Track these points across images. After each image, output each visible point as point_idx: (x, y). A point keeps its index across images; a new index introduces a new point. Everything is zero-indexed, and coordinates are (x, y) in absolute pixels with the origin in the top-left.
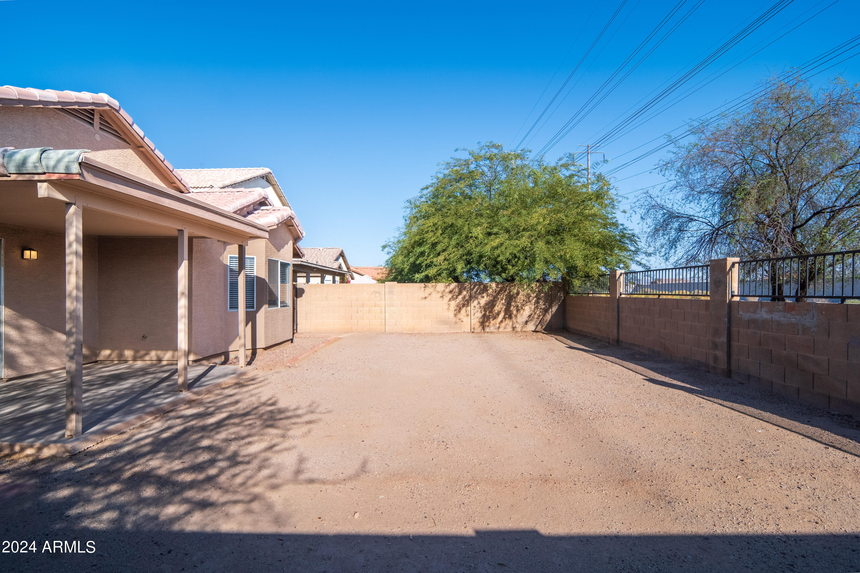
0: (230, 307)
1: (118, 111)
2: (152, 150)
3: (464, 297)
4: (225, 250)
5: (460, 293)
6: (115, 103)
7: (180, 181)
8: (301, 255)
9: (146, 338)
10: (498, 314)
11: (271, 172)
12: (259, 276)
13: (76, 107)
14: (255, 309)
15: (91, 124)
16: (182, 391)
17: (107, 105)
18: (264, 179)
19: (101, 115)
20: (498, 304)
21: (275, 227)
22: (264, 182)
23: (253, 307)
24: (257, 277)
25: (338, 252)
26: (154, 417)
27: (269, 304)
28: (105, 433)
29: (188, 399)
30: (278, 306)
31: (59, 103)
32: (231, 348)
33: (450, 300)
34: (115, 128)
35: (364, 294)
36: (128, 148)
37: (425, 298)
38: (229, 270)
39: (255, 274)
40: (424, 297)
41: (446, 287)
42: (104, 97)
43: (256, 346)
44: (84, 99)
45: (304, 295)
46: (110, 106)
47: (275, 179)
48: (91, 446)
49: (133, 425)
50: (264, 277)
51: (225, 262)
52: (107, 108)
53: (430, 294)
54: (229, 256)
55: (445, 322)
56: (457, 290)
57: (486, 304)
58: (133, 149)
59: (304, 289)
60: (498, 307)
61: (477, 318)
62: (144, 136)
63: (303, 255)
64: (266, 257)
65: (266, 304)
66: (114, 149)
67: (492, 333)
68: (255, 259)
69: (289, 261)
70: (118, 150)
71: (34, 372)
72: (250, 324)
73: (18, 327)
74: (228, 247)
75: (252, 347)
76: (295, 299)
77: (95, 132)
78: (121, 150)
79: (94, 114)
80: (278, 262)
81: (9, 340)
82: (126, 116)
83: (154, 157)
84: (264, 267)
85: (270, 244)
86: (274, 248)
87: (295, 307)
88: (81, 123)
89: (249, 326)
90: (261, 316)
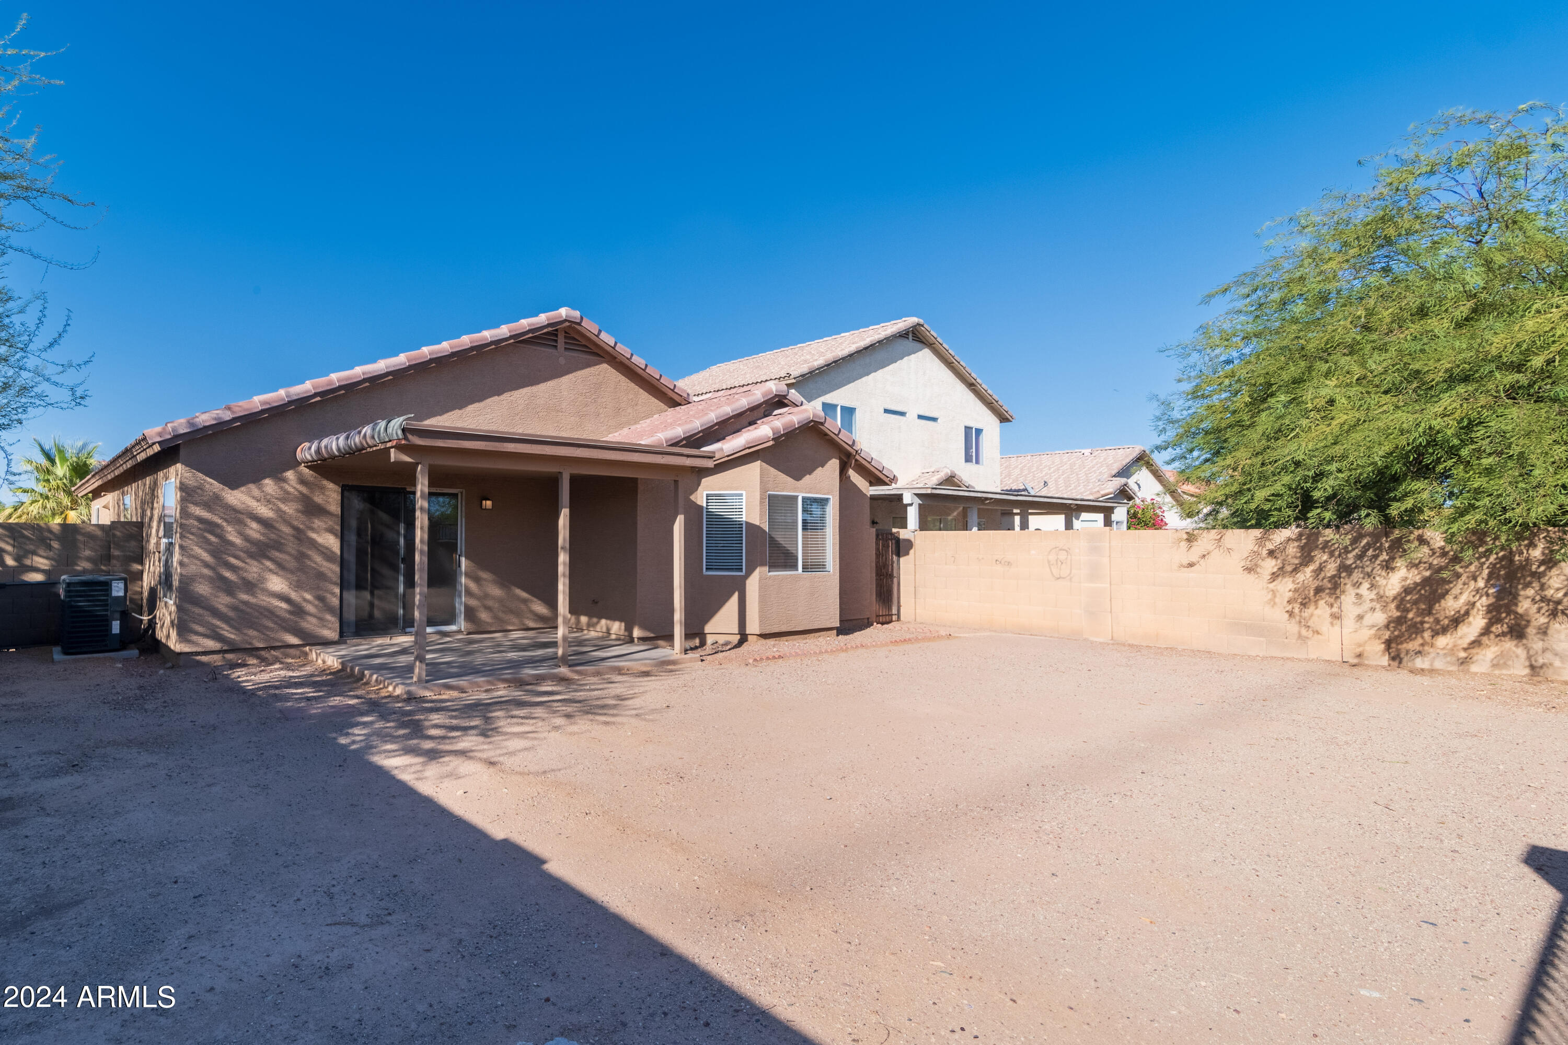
0: (707, 569)
1: (579, 324)
2: (627, 358)
3: (1320, 569)
4: (699, 485)
5: (1306, 558)
6: (576, 314)
7: (673, 390)
8: (887, 480)
9: (597, 603)
10: (1457, 621)
11: (921, 321)
12: (750, 521)
13: (531, 335)
14: (743, 573)
15: (556, 347)
16: (560, 666)
17: (566, 321)
18: (908, 338)
19: (566, 332)
20: (1455, 591)
21: (771, 443)
22: (909, 343)
23: (741, 570)
24: (747, 523)
25: (1127, 456)
26: (506, 685)
27: (770, 567)
28: (449, 687)
29: (562, 675)
30: (797, 570)
31: (511, 337)
32: (708, 628)
33: (1274, 576)
34: (584, 343)
35: (1033, 552)
36: (601, 363)
37: (1191, 565)
38: (705, 513)
39: (744, 519)
40: (1185, 562)
41: (1261, 541)
42: (563, 312)
43: (745, 630)
44: (538, 323)
45: (912, 552)
46: (569, 321)
47: (933, 333)
48: (427, 694)
49: (480, 687)
50: (757, 523)
51: (699, 503)
52: (567, 324)
53: (1204, 556)
54: (705, 493)
55: (1255, 628)
56: (1292, 550)
57: (1407, 591)
58: (609, 363)
59: (913, 540)
60: (1456, 598)
61: (1373, 626)
62: (616, 344)
63: (894, 479)
64: (763, 489)
65: (763, 564)
66: (583, 369)
67: (1432, 671)
68: (744, 495)
69: (828, 494)
70: (588, 369)
71: (492, 629)
72: (736, 595)
73: (477, 580)
74: (703, 480)
75: (739, 630)
76: (895, 558)
77: (561, 355)
78: (592, 369)
79: (556, 335)
80: (796, 497)
81: (469, 593)
82: (590, 326)
83: (633, 367)
84: (759, 508)
85: (773, 471)
86: (784, 476)
87: (895, 574)
88: (543, 349)
89: (735, 598)
90: (753, 584)
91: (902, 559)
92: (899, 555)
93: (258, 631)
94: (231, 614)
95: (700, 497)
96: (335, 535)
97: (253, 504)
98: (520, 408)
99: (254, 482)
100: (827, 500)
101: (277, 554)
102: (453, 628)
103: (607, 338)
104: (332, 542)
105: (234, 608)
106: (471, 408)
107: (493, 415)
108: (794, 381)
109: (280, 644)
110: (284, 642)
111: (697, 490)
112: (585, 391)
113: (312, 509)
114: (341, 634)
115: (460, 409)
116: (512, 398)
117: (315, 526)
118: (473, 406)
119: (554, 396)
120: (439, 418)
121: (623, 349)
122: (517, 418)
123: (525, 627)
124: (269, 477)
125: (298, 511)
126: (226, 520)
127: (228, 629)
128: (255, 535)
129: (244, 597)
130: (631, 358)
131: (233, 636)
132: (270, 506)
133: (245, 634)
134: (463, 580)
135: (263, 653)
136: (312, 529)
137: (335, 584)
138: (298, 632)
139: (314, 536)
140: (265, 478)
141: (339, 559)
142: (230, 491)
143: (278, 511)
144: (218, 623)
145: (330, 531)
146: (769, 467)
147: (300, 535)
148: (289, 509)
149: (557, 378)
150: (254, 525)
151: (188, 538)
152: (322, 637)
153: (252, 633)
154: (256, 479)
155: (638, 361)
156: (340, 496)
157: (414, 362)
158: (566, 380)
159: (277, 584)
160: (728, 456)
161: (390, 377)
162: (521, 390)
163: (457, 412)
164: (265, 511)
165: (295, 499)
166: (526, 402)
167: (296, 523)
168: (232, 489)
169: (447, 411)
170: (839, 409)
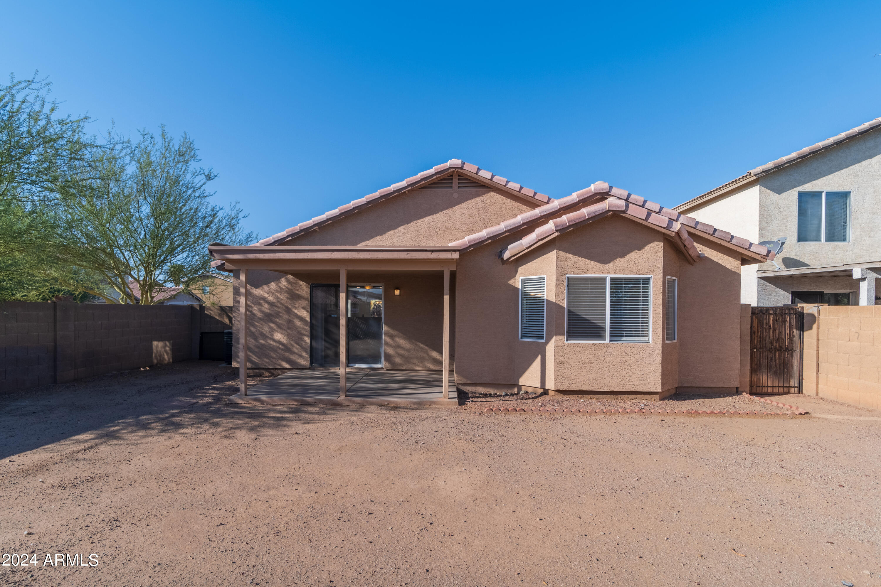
0: (520, 336)
1: (461, 168)
2: (504, 186)
4: (516, 272)
6: (457, 162)
8: (756, 257)
12: (549, 299)
14: (544, 340)
15: (451, 187)
17: (450, 168)
19: (459, 176)
23: (542, 338)
24: (547, 300)
27: (572, 336)
32: (522, 381)
34: (469, 181)
36: (489, 192)
38: (520, 293)
39: (545, 298)
43: (545, 385)
44: (428, 174)
45: (815, 326)
46: (455, 168)
50: (554, 301)
51: (517, 286)
52: (452, 170)
54: (520, 278)
58: (493, 191)
59: (816, 315)
62: (492, 177)
64: (561, 273)
65: (559, 333)
66: (473, 198)
68: (546, 278)
69: (647, 273)
70: (478, 198)
71: (403, 369)
72: (539, 357)
73: (392, 337)
74: (519, 268)
75: (541, 385)
76: (796, 332)
77: (455, 191)
78: (481, 197)
79: (452, 179)
80: (604, 279)
81: (387, 344)
82: (470, 168)
83: (509, 191)
84: (555, 288)
85: (571, 257)
86: (585, 260)
87: (796, 347)
88: (441, 190)
89: (538, 360)
90: (550, 349)
91: (806, 334)
92: (801, 328)
93: (269, 359)
94: (256, 350)
95: (517, 282)
96: (307, 311)
97: (266, 295)
98: (423, 230)
99: (266, 284)
100: (646, 281)
101: (278, 321)
102: (379, 366)
103: (485, 174)
104: (305, 315)
105: (257, 347)
106: (388, 234)
107: (404, 236)
108: (755, 178)
109: (279, 367)
110: (282, 366)
111: (515, 276)
112: (474, 213)
113: (294, 297)
114: (312, 363)
115: (381, 235)
116: (417, 224)
117: (297, 306)
118: (389, 232)
119: (449, 219)
120: (368, 242)
121: (500, 180)
122: (421, 237)
123: (427, 369)
124: (273, 281)
125: (287, 298)
126: (253, 304)
127: (255, 357)
128: (267, 311)
129: (262, 342)
130: (506, 185)
131: (257, 361)
132: (274, 296)
133: (263, 360)
134: (383, 337)
135: (272, 371)
136: (295, 308)
137: (308, 336)
138: (288, 361)
139: (296, 311)
140: (271, 282)
141: (310, 324)
142: (255, 289)
143: (277, 298)
144: (250, 354)
145: (304, 308)
146: (568, 254)
147: (288, 311)
148: (283, 297)
149: (452, 207)
150: (266, 306)
151: (236, 312)
152: (301, 365)
153: (266, 360)
154: (267, 283)
155: (514, 186)
156: (309, 290)
157: (343, 211)
158: (459, 208)
159: (278, 336)
160: (527, 248)
161: (330, 222)
162: (424, 219)
163: (379, 237)
164: (271, 298)
165: (287, 292)
166: (428, 226)
167: (287, 305)
168: (256, 288)
169: (373, 238)
170: (824, 196)
